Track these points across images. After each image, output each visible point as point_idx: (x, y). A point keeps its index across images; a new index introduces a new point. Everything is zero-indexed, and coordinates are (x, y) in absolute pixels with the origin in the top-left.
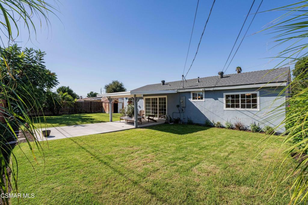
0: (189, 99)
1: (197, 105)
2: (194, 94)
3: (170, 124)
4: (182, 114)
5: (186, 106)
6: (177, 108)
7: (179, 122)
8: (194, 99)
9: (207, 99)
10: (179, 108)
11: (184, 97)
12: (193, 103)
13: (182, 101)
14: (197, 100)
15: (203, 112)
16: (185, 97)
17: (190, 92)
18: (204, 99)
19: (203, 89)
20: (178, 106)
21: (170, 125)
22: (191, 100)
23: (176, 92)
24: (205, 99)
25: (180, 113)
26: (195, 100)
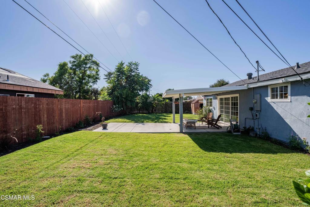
0: (266, 98)
1: (277, 108)
2: (273, 90)
3: (235, 133)
4: (256, 121)
5: (261, 109)
6: (250, 111)
7: (251, 134)
8: (273, 97)
9: (296, 97)
10: (253, 112)
11: (259, 95)
12: (272, 104)
13: (256, 101)
14: (279, 100)
15: (287, 121)
16: (261, 95)
17: (267, 86)
18: (289, 97)
19: (283, 79)
20: (252, 109)
21: (234, 135)
22: (269, 99)
23: (246, 88)
24: (292, 97)
25: (253, 119)
26: (275, 100)
